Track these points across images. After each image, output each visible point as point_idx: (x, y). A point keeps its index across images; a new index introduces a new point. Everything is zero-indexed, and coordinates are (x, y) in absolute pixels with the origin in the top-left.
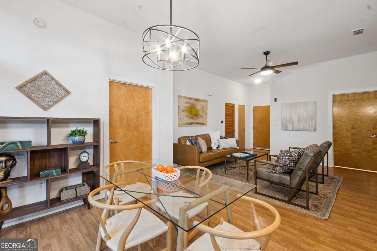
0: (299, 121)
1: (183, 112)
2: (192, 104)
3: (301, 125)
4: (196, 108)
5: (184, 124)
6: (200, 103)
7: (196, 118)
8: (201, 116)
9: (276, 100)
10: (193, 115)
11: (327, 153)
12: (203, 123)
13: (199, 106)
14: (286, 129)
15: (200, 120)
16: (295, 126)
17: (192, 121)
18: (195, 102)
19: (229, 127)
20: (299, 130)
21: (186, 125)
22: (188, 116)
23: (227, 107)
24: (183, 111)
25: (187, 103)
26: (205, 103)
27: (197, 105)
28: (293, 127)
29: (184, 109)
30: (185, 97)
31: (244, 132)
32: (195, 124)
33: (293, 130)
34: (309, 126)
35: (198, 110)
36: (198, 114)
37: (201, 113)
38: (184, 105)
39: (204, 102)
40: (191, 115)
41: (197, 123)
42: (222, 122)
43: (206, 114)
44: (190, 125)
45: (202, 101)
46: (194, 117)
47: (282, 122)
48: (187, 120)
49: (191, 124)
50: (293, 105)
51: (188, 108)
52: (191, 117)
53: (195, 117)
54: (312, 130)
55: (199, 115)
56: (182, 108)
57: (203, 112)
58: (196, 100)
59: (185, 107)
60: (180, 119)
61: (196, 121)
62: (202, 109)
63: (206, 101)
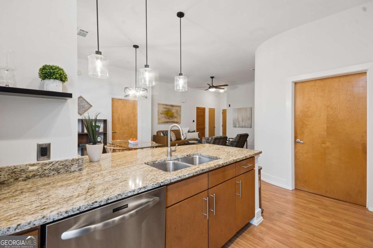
0: (243, 121)
2: (168, 109)
3: (244, 123)
5: (162, 122)
6: (174, 108)
8: (176, 117)
9: (230, 106)
11: (247, 141)
12: (177, 121)
13: (174, 110)
14: (235, 127)
15: (175, 120)
16: (240, 124)
17: (168, 120)
18: (171, 107)
19: (200, 125)
20: (242, 127)
21: (164, 123)
22: (165, 117)
23: (198, 110)
24: (161, 114)
25: (164, 108)
26: (179, 108)
27: (172, 109)
28: (239, 125)
29: (162, 112)
30: (163, 104)
31: (214, 129)
32: (171, 122)
33: (239, 127)
34: (248, 124)
35: (173, 113)
36: (173, 115)
37: (175, 115)
38: (162, 109)
40: (167, 116)
41: (173, 122)
42: (194, 121)
43: (180, 116)
44: (166, 123)
45: (176, 106)
46: (170, 118)
47: (233, 121)
48: (164, 120)
50: (239, 110)
51: (165, 111)
54: (249, 127)
55: (174, 117)
56: (160, 112)
57: (177, 114)
59: (162, 111)
60: (159, 119)
61: (172, 120)
62: (176, 112)
63: (180, 107)
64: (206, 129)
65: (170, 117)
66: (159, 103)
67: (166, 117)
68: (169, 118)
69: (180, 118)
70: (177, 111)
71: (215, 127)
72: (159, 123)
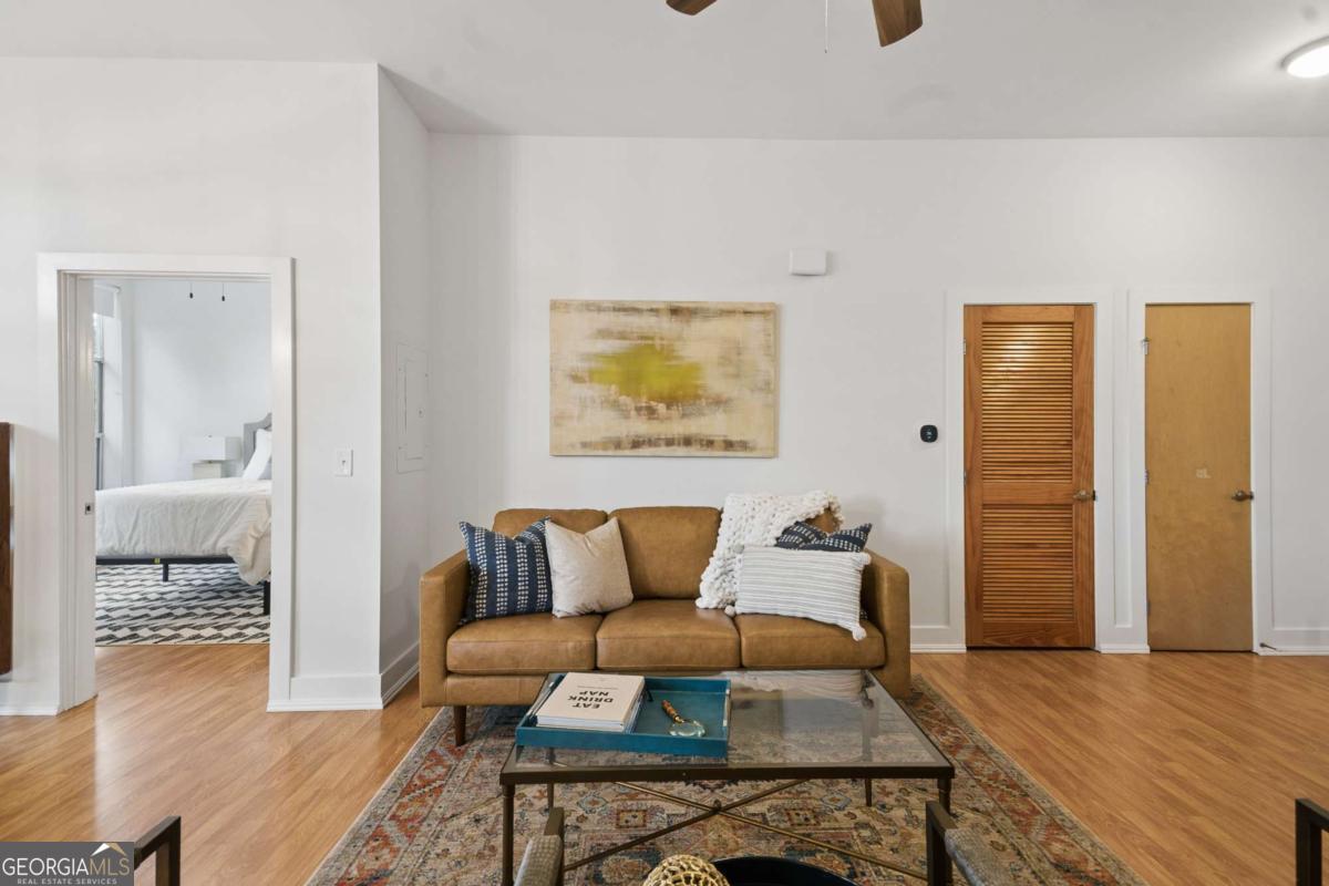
1: (577, 385)
2: (642, 338)
4: (676, 358)
5: (585, 445)
6: (698, 327)
7: (674, 412)
8: (719, 402)
10: (651, 398)
12: (734, 438)
13: (698, 345)
15: (713, 424)
17: (642, 427)
18: (667, 325)
21: (601, 452)
22: (615, 405)
23: (986, 328)
24: (576, 378)
25: (604, 334)
26: (756, 324)
27: (680, 338)
29: (582, 366)
30: (598, 308)
32: (670, 442)
35: (695, 368)
36: (697, 387)
37: (715, 383)
38: (584, 342)
39: (742, 317)
40: (636, 395)
41: (687, 442)
42: (929, 434)
43: (769, 388)
44: (627, 452)
45: (728, 312)
46: (661, 408)
48: (604, 424)
49: (636, 444)
51: (615, 358)
52: (638, 409)
53: (668, 407)
55: (698, 397)
56: (573, 363)
57: (737, 376)
58: (675, 311)
59: (588, 357)
60: (558, 419)
61: (678, 428)
62: (725, 360)
63: (769, 313)
64: (1099, 508)
65: (661, 399)
66: (562, 296)
67: (623, 399)
68: (651, 412)
69: (773, 407)
70: (733, 357)
71: (1245, 497)
72: (559, 452)
